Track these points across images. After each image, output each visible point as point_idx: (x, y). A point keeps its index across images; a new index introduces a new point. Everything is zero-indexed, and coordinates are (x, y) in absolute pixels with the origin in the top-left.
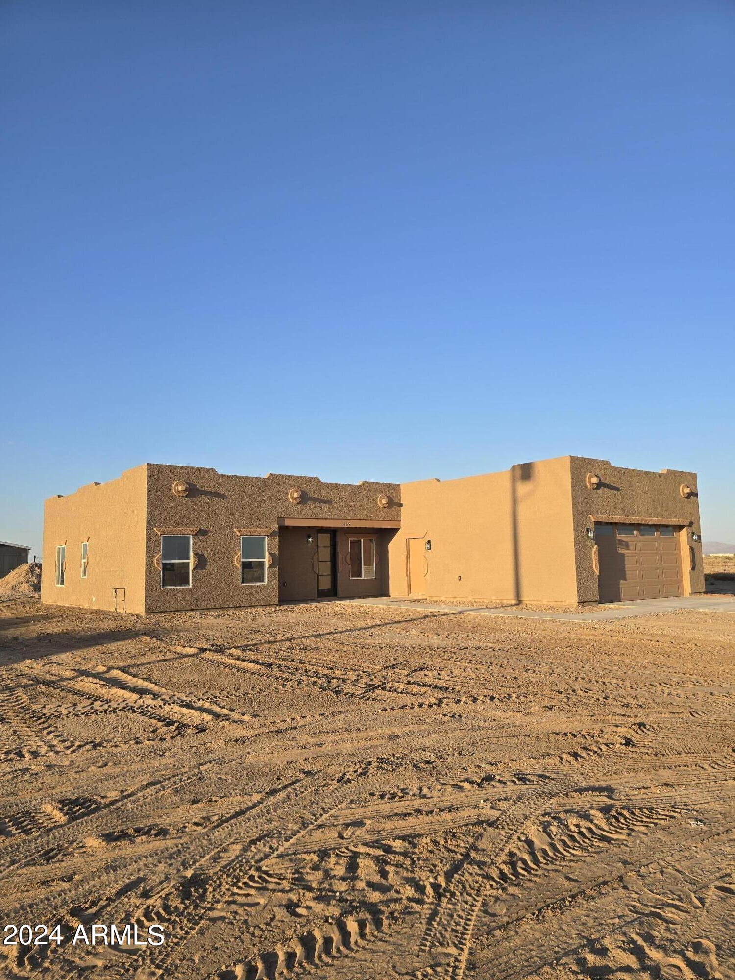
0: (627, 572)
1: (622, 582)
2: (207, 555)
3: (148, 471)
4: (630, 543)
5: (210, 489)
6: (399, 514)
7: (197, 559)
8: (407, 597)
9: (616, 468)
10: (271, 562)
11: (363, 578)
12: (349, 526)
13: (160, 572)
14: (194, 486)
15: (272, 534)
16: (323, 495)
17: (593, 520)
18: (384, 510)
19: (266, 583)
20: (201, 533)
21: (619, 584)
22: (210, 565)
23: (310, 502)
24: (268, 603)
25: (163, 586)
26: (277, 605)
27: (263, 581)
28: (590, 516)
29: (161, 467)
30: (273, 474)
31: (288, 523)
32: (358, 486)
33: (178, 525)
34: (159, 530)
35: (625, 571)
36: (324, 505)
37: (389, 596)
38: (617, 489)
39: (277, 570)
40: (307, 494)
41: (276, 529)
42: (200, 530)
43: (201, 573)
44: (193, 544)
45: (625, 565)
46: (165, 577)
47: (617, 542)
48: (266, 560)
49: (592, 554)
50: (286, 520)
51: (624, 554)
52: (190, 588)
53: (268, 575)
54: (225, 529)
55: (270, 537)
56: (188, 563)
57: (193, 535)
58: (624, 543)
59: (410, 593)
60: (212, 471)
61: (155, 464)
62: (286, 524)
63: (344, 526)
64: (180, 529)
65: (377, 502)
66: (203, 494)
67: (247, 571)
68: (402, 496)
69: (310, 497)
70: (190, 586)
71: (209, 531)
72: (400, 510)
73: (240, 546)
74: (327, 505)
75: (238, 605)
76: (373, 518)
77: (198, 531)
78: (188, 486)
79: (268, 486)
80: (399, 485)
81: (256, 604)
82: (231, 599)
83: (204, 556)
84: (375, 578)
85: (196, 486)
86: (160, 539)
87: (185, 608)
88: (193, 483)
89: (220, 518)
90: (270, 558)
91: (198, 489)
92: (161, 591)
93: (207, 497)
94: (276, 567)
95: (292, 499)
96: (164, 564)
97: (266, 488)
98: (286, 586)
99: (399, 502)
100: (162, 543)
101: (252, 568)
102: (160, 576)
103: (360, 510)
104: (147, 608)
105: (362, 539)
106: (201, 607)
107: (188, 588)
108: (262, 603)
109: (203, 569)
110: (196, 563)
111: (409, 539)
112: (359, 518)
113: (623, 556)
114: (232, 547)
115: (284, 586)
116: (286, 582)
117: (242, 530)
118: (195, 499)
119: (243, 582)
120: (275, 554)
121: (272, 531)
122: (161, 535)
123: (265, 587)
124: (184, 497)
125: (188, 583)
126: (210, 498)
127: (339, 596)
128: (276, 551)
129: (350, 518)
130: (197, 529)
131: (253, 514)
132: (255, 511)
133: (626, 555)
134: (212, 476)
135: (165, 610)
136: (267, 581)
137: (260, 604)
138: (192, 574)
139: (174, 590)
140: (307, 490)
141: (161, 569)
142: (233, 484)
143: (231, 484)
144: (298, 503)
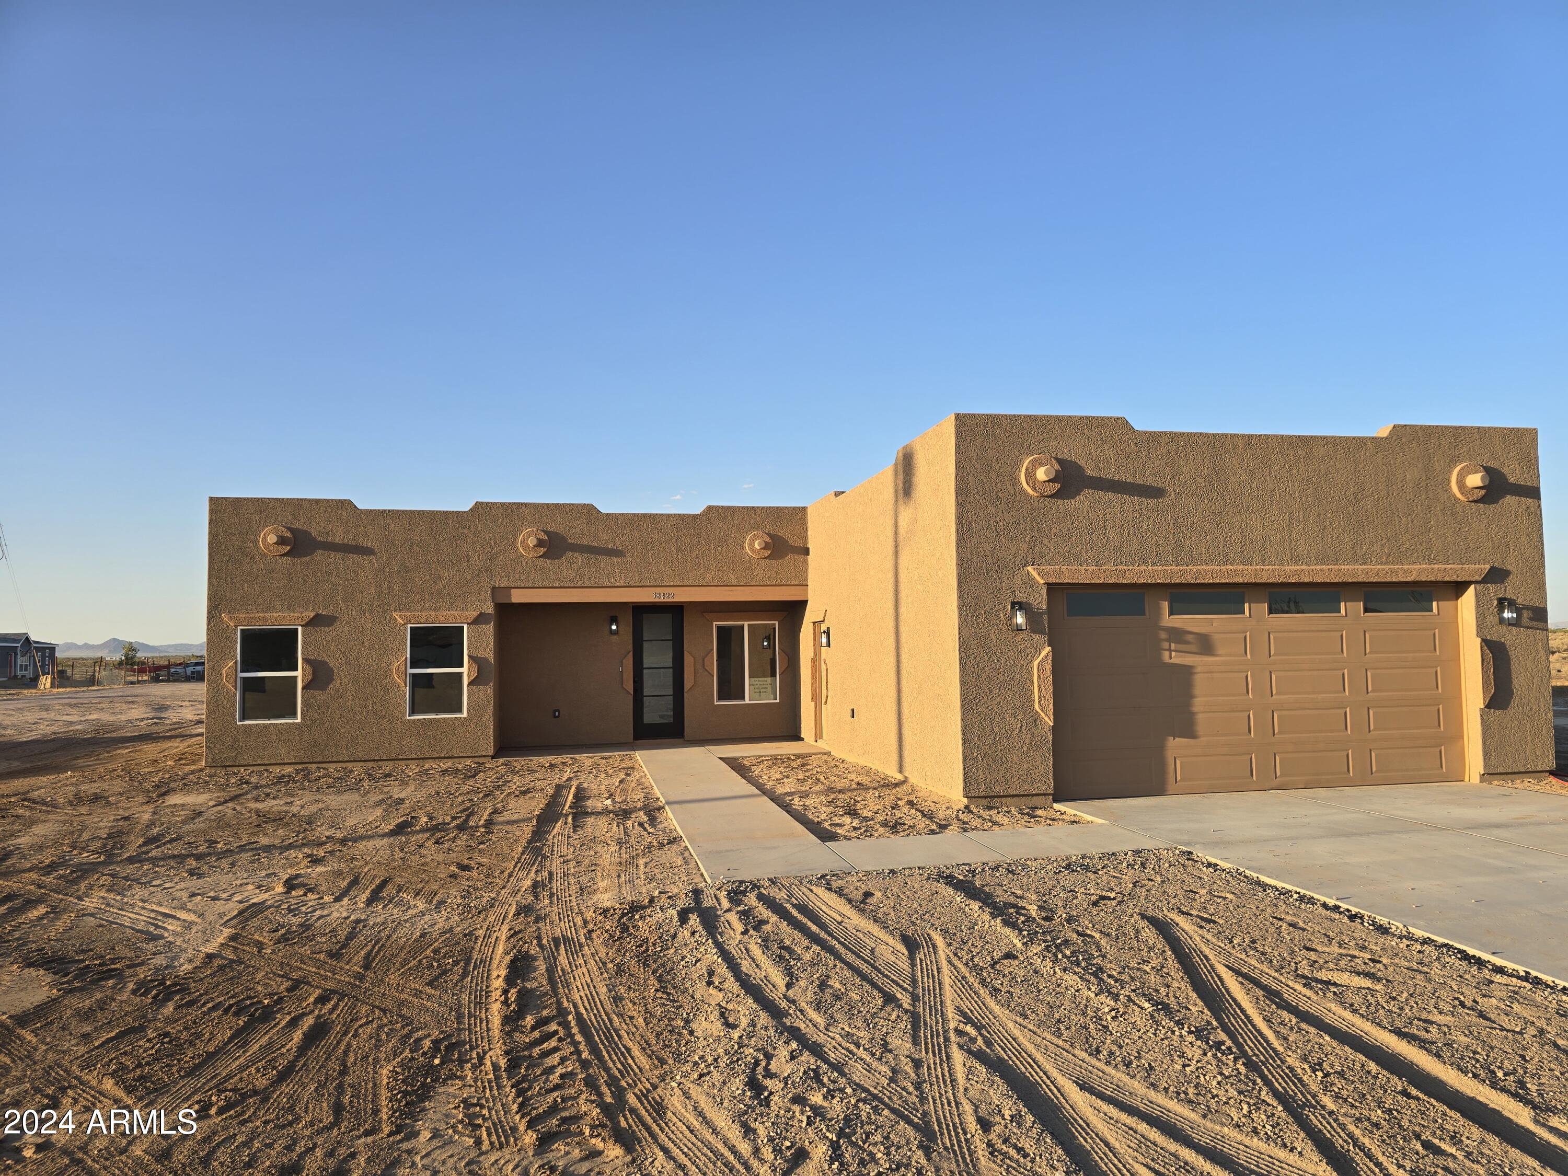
0: (1200, 717)
1: (1175, 745)
2: (332, 663)
3: (212, 511)
4: (1216, 638)
5: (339, 537)
6: (803, 570)
7: (309, 669)
8: (815, 744)
9: (1153, 437)
10: (474, 675)
11: (747, 701)
12: (671, 600)
13: (235, 694)
14: (306, 534)
15: (480, 620)
16: (604, 539)
17: (1042, 582)
18: (763, 563)
19: (465, 714)
20: (316, 622)
21: (1160, 749)
22: (341, 680)
23: (570, 554)
24: (469, 754)
25: (243, 718)
26: (493, 757)
27: (460, 710)
28: (1030, 568)
29: (237, 503)
30: (481, 503)
31: (518, 597)
32: (695, 517)
33: (270, 608)
34: (231, 619)
35: (1192, 714)
36: (604, 561)
37: (803, 739)
38: (1156, 493)
39: (489, 690)
40: (563, 539)
41: (489, 608)
42: (317, 616)
43: (321, 696)
44: (304, 642)
45: (1192, 697)
46: (247, 705)
47: (1163, 635)
48: (466, 670)
49: (1030, 672)
50: (513, 590)
51: (1191, 667)
52: (298, 724)
53: (469, 700)
54: (371, 612)
55: (473, 627)
56: (296, 677)
57: (302, 626)
58: (1190, 638)
59: (821, 738)
60: (347, 505)
61: (225, 499)
62: (514, 600)
63: (657, 600)
64: (275, 615)
65: (742, 547)
66: (325, 549)
67: (421, 692)
68: (810, 533)
69: (571, 544)
70: (299, 720)
71: (337, 618)
72: (806, 562)
73: (405, 644)
74: (614, 559)
75: (401, 757)
76: (734, 581)
77: (314, 617)
78: (289, 535)
79: (470, 527)
80: (804, 509)
81: (442, 755)
82: (387, 745)
83: (325, 663)
84: (778, 701)
85: (310, 534)
86: (236, 633)
87: (286, 761)
88: (300, 527)
89: (362, 592)
90: (475, 666)
91: (314, 539)
92: (237, 728)
93: (332, 554)
94: (486, 684)
95: (524, 550)
96: (244, 679)
97: (466, 531)
98: (558, 717)
99: (802, 545)
100: (239, 641)
101: (433, 687)
102: (235, 702)
103: (698, 565)
104: (210, 760)
105: (746, 624)
106: (320, 759)
107: (293, 724)
108: (456, 752)
109: (323, 688)
110: (310, 677)
111: (814, 623)
112: (695, 583)
113: (1187, 672)
114: (387, 646)
115: (555, 717)
116: (558, 711)
117: (408, 614)
118: (307, 559)
119: (413, 712)
120: (486, 660)
121: (481, 613)
122: (236, 626)
123: (463, 722)
124: (281, 555)
125: (293, 714)
126: (339, 555)
127: (686, 738)
128: (489, 654)
129: (672, 584)
130: (312, 614)
131: (435, 582)
132: (440, 577)
133: (1199, 669)
134: (344, 513)
135: (246, 763)
136: (469, 710)
137: (450, 754)
138: (302, 697)
139: (265, 726)
140: (561, 530)
141: (236, 689)
142: (392, 527)
143: (386, 526)
144: (540, 557)
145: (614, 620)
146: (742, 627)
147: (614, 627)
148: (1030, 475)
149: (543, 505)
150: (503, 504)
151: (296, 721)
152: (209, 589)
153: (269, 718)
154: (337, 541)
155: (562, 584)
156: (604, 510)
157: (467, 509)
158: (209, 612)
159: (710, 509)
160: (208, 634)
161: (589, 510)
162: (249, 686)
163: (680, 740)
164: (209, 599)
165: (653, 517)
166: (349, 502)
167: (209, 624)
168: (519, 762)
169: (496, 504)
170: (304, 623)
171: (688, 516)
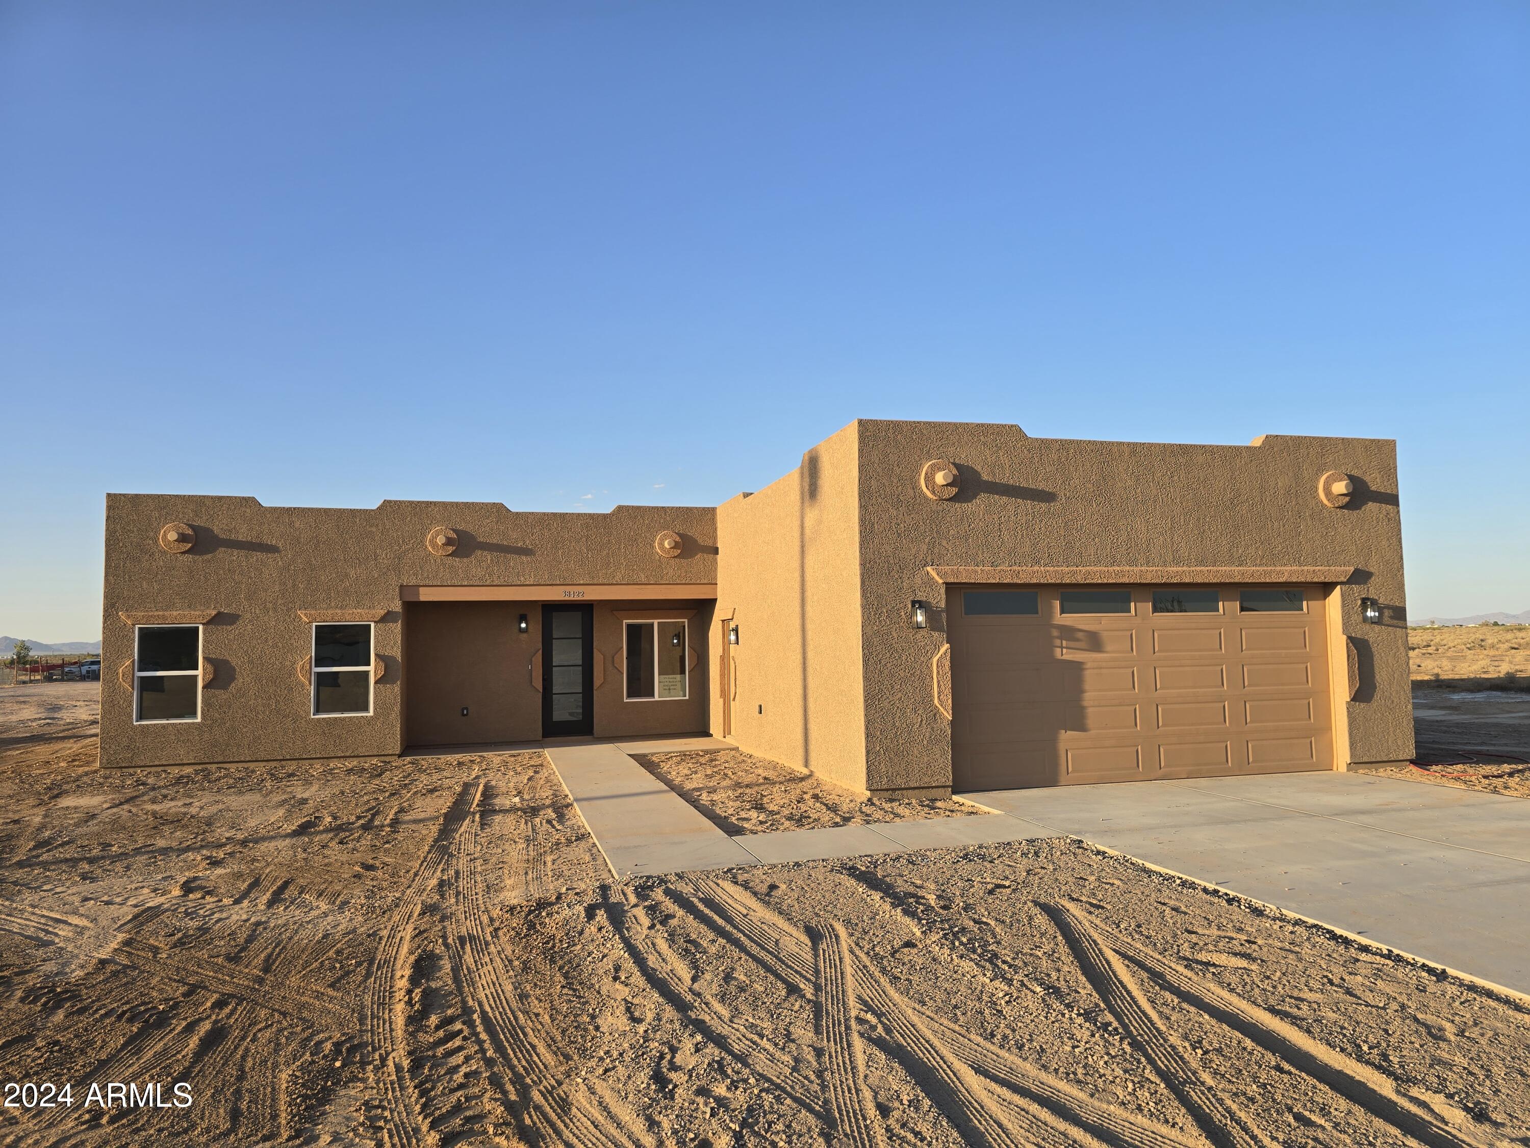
0: (1090, 711)
1: (1066, 738)
2: (234, 662)
3: (109, 508)
4: (1105, 635)
5: (243, 534)
6: (712, 569)
7: (210, 668)
8: (724, 740)
9: (1045, 444)
10: (381, 673)
11: (657, 698)
12: (580, 598)
13: (132, 694)
14: (208, 531)
15: (387, 618)
16: (514, 538)
17: (941, 581)
18: (672, 562)
19: (371, 713)
20: (218, 620)
21: (1053, 742)
22: (243, 679)
23: (479, 552)
24: (375, 753)
25: (140, 717)
26: (400, 756)
27: (366, 709)
28: (929, 569)
29: (136, 499)
30: (390, 502)
31: (427, 595)
32: (605, 516)
33: (170, 606)
34: (128, 617)
35: (1082, 709)
36: (514, 560)
37: (711, 735)
38: (1047, 497)
39: (396, 688)
40: (473, 537)
41: (397, 606)
42: (219, 614)
43: (222, 695)
44: (205, 640)
45: (1082, 691)
46: (144, 705)
47: (1055, 633)
48: (372, 669)
49: (929, 668)
50: (421, 589)
51: (1081, 663)
52: (198, 724)
53: (375, 699)
54: (275, 610)
55: (380, 625)
56: (196, 677)
57: (203, 624)
58: (1080, 635)
59: (730, 733)
60: (250, 502)
61: (124, 495)
62: (423, 598)
63: (567, 598)
64: (175, 613)
65: (653, 547)
66: (227, 547)
67: (326, 691)
68: (719, 533)
69: (480, 542)
70: (199, 720)
71: (239, 616)
72: (716, 561)
73: (310, 643)
74: (524, 558)
75: (304, 756)
76: (644, 580)
77: (216, 615)
78: (190, 532)
79: (377, 525)
80: (714, 510)
81: (348, 754)
82: (290, 745)
83: (226, 662)
84: (687, 698)
85: (212, 531)
86: (133, 632)
87: (185, 761)
88: (202, 525)
89: (266, 591)
90: (382, 664)
91: (217, 536)
92: (134, 728)
93: (236, 552)
94: (394, 682)
95: (433, 548)
96: (142, 678)
97: (374, 529)
98: (467, 715)
99: (711, 544)
100: (136, 639)
101: (339, 686)
102: (131, 701)
103: (608, 564)
104: (104, 761)
105: (656, 622)
106: (220, 759)
107: (193, 723)
108: (362, 751)
109: (225, 687)
110: (211, 676)
111: (723, 621)
112: (605, 581)
113: (1077, 668)
114: (292, 644)
115: (463, 715)
116: (467, 709)
117: (313, 612)
118: (209, 556)
119: (318, 711)
120: (393, 658)
121: (389, 611)
122: (134, 625)
123: (369, 720)
124: (182, 553)
125: (194, 714)
126: (243, 553)
127: (595, 735)
128: (396, 652)
129: (582, 582)
130: (214, 613)
131: (342, 581)
132: (347, 575)
133: (1089, 665)
134: (248, 511)
135: (142, 764)
136: (375, 709)
137: (356, 753)
138: (203, 697)
139: (163, 726)
140: (469, 528)
141: (133, 689)
142: (297, 525)
143: (291, 524)
144: (448, 555)
145: (523, 618)
146: (652, 625)
147: (523, 625)
148: (930, 479)
149: (452, 504)
150: (411, 503)
151: (196, 721)
152: (106, 587)
153: (168, 718)
154: (240, 538)
155: (471, 583)
156: (514, 509)
157: (375, 507)
158: (105, 611)
159: (620, 508)
160: (104, 633)
161: (499, 509)
162: (147, 685)
163: (590, 737)
164: (106, 597)
165: (563, 516)
166: (253, 500)
167: (105, 622)
168: (426, 761)
169: (404, 502)
170: (205, 621)
171: (599, 515)
